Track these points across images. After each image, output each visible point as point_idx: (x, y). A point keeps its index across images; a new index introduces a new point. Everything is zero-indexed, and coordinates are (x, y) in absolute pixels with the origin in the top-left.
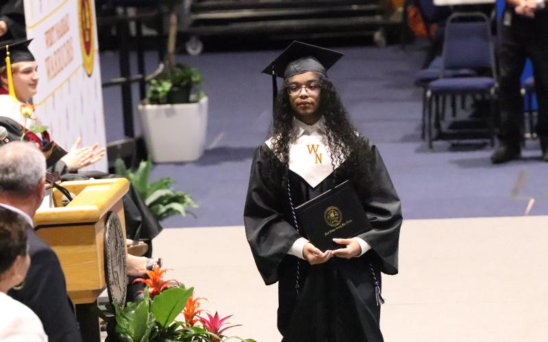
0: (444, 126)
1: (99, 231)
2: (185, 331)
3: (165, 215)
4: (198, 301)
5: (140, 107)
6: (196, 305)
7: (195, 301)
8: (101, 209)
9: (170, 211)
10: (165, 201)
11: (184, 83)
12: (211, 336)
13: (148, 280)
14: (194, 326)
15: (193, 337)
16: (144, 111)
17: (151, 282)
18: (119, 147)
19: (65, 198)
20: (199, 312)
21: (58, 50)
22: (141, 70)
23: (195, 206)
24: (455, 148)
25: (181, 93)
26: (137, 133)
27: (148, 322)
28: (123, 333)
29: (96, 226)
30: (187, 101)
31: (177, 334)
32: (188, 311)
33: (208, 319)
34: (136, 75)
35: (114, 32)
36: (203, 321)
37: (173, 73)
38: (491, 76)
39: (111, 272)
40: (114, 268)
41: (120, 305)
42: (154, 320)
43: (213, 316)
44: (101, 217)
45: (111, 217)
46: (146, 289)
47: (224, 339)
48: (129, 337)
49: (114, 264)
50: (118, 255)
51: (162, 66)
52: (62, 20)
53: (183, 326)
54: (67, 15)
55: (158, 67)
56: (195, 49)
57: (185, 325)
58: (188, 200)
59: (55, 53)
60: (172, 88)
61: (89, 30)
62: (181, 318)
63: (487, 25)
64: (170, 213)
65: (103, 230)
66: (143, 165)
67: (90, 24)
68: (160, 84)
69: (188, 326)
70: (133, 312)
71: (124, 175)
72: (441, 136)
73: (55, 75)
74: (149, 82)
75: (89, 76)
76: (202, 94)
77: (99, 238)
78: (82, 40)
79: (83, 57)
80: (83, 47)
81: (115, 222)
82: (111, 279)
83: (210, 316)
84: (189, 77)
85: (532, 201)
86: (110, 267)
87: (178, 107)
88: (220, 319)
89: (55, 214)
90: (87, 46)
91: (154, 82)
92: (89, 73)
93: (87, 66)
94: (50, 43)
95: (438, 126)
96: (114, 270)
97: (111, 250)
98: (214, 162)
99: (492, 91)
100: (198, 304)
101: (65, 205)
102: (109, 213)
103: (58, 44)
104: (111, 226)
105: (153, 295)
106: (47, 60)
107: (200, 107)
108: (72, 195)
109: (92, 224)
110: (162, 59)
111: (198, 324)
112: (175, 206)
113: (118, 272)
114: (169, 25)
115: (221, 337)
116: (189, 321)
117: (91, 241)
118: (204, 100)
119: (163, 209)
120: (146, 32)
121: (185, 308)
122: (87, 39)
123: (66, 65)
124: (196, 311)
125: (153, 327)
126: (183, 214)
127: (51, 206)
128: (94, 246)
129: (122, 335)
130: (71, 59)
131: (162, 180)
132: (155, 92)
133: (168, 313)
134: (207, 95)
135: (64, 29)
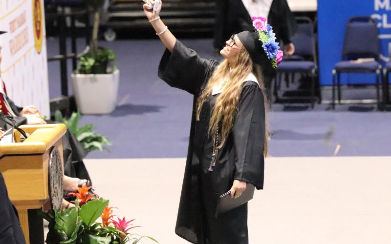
0: (280, 94)
1: (45, 160)
2: (102, 230)
3: (88, 150)
4: (111, 209)
5: (73, 76)
6: (110, 212)
7: (110, 209)
8: (47, 145)
9: (92, 147)
10: (89, 140)
11: (103, 60)
12: (120, 233)
13: (78, 194)
14: (109, 226)
15: (108, 234)
16: (75, 79)
17: (80, 195)
18: (58, 102)
19: (22, 136)
20: (112, 216)
21: (18, 35)
22: (74, 50)
23: (109, 144)
24: (287, 109)
25: (101, 67)
26: (70, 93)
27: (77, 222)
28: (60, 230)
29: (44, 156)
30: (105, 72)
31: (96, 232)
32: (105, 216)
33: (118, 221)
34: (70, 54)
35: (55, 24)
36: (115, 223)
37: (96, 53)
38: (312, 60)
39: (52, 187)
40: (55, 185)
41: (58, 211)
42: (81, 221)
43: (122, 220)
44: (47, 150)
45: (53, 150)
46: (76, 200)
47: (128, 235)
48: (64, 232)
49: (55, 182)
50: (58, 176)
51: (88, 48)
52: (22, 15)
53: (101, 226)
54: (25, 12)
55: (85, 48)
56: (110, 37)
57: (102, 225)
58: (104, 140)
59: (16, 37)
60: (95, 63)
61: (40, 22)
62: (99, 220)
63: (311, 26)
64: (92, 148)
65: (48, 159)
66: (74, 115)
67: (41, 18)
68: (86, 60)
69: (104, 226)
70: (67, 215)
71: (61, 122)
72: (278, 101)
73: (16, 52)
74: (79, 59)
75: (39, 53)
76: (115, 67)
77: (45, 164)
78: (35, 29)
79: (35, 40)
80: (35, 34)
81: (56, 154)
82: (52, 192)
83: (119, 219)
84: (107, 56)
85: (338, 147)
86: (52, 184)
87: (99, 76)
88: (126, 222)
89: (15, 147)
90: (38, 33)
91: (82, 59)
92: (39, 51)
93: (37, 47)
94: (13, 30)
95: (276, 94)
96: (55, 186)
97: (53, 173)
98: (122, 115)
99: (313, 71)
100: (112, 211)
101: (22, 141)
102: (52, 148)
103: (18, 31)
104: (53, 156)
105: (81, 204)
106: (11, 41)
107: (114, 77)
108: (27, 134)
109: (41, 154)
110: (88, 43)
111: (111, 225)
112: (96, 144)
113: (58, 188)
114: (94, 20)
115: (127, 234)
116: (105, 222)
117: (39, 166)
118: (117, 72)
119: (87, 146)
120: (78, 24)
121: (103, 214)
122: (38, 28)
123: (23, 45)
124: (110, 215)
125: (81, 226)
126: (101, 149)
127: (12, 142)
128: (41, 170)
129: (59, 231)
130: (27, 41)
131: (86, 126)
132: (83, 66)
133: (91, 217)
134: (119, 68)
135: (22, 20)
